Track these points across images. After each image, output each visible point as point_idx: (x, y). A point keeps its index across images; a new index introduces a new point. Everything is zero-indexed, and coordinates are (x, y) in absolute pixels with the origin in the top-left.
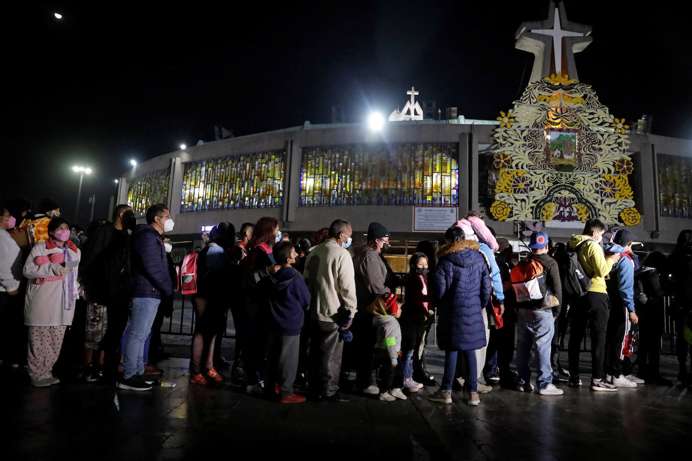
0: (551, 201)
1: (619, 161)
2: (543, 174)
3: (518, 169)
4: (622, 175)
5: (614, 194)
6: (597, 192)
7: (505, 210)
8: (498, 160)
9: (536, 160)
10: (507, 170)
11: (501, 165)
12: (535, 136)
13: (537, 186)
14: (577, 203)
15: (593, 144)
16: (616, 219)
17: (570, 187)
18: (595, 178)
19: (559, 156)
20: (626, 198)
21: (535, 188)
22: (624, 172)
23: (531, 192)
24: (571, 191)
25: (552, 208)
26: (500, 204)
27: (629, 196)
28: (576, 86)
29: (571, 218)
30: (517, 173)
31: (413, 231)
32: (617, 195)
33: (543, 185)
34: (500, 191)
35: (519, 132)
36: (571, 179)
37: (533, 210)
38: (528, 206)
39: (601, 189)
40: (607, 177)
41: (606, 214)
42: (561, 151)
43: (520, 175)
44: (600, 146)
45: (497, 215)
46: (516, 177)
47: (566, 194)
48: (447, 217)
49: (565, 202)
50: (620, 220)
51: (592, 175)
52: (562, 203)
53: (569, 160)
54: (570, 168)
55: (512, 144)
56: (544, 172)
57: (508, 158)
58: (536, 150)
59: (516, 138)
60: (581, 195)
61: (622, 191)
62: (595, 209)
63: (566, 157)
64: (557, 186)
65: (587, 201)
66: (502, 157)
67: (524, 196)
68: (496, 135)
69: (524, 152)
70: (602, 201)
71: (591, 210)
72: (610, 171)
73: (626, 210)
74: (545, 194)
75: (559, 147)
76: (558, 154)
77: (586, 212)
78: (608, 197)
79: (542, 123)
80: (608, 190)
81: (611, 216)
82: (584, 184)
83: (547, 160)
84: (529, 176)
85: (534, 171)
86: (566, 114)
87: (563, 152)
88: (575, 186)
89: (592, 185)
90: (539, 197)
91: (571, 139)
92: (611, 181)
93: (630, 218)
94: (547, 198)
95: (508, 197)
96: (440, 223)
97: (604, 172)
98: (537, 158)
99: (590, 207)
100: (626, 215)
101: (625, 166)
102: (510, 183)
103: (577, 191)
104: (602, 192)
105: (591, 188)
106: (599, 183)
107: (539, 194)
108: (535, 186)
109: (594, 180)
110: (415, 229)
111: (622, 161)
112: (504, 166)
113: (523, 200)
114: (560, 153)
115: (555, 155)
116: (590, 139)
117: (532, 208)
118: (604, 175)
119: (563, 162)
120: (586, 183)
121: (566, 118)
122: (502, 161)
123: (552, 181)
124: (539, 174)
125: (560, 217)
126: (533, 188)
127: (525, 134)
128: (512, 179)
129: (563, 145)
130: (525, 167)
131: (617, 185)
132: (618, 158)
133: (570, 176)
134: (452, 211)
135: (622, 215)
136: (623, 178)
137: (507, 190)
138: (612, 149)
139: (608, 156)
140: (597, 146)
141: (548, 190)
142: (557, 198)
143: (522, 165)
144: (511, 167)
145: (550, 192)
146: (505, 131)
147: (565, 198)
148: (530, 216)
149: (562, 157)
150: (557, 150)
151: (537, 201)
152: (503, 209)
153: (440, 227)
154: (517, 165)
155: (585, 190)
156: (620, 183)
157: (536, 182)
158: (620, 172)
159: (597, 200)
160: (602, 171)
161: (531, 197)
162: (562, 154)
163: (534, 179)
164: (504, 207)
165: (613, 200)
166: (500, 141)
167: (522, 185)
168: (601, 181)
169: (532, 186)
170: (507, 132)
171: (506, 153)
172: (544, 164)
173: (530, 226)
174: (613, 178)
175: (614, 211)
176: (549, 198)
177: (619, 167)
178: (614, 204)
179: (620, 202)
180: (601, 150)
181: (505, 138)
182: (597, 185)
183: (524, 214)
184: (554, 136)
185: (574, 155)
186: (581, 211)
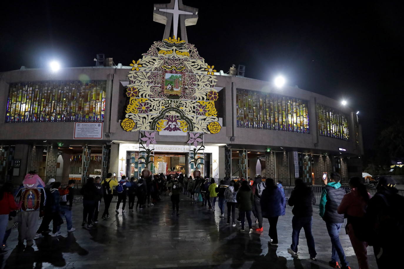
0: (162, 118)
1: (210, 93)
2: (159, 101)
3: (143, 97)
4: (211, 101)
5: (205, 113)
6: (194, 112)
7: (131, 124)
8: (129, 92)
9: (155, 91)
10: (135, 98)
11: (131, 95)
12: (155, 76)
13: (154, 108)
14: (180, 119)
15: (193, 81)
16: (205, 129)
17: (176, 109)
18: (193, 103)
19: (170, 89)
20: (213, 116)
21: (153, 110)
22: (212, 99)
23: (150, 112)
24: (177, 112)
25: (164, 123)
26: (128, 120)
27: (215, 115)
28: (184, 45)
29: (176, 129)
30: (142, 100)
31: (74, 139)
32: (207, 114)
33: (158, 107)
34: (129, 112)
35: (145, 74)
36: (178, 104)
37: (151, 124)
38: (147, 122)
39: (197, 110)
40: (201, 101)
41: (199, 127)
42: (172, 86)
43: (144, 101)
44: (198, 83)
45: (125, 127)
46: (141, 103)
47: (173, 113)
48: (95, 130)
49: (172, 119)
50: (208, 130)
51: (192, 101)
52: (170, 119)
53: (177, 92)
54: (176, 97)
55: (140, 81)
56: (160, 99)
57: (137, 90)
58: (156, 85)
59: (142, 77)
60: (183, 114)
61: (210, 111)
62: (191, 123)
63: (175, 89)
64: (169, 109)
65: (187, 118)
66: (132, 90)
67: (145, 115)
68: (129, 76)
69: (148, 86)
70: (197, 117)
71: (189, 124)
72: (203, 98)
73: (212, 123)
74: (160, 113)
75: (171, 83)
76: (170, 88)
77: (186, 125)
78: (201, 115)
79: (161, 68)
80: (201, 110)
81: (203, 127)
82: (186, 107)
83: (162, 91)
84: (149, 102)
85: (153, 98)
86: (177, 62)
87: (173, 86)
88: (180, 108)
89: (191, 107)
90: (155, 116)
91: (179, 78)
92: (204, 105)
93: (214, 128)
94: (160, 116)
95: (134, 116)
96: (91, 133)
97: (199, 99)
98: (156, 90)
99: (189, 121)
100: (212, 127)
101: (213, 96)
102: (136, 107)
103: (181, 111)
104: (197, 112)
105: (190, 109)
106: (196, 106)
107: (155, 114)
108: (153, 108)
109: (192, 104)
110: (75, 137)
111: (211, 92)
112: (133, 95)
113: (145, 118)
114: (171, 87)
115: (167, 88)
116: (192, 78)
117: (150, 122)
118: (199, 101)
119: (173, 93)
120: (187, 107)
121: (177, 64)
122: (132, 92)
123: (165, 105)
124: (156, 101)
125: (169, 129)
126: (152, 109)
127: (149, 75)
128: (138, 104)
129: (173, 82)
130: (147, 96)
131: (207, 107)
132: (209, 91)
133: (177, 102)
134: (99, 125)
135: (209, 127)
136: (211, 103)
137: (133, 111)
138: (206, 85)
139: (203, 89)
140: (196, 83)
141: (161, 111)
142: (167, 116)
143: (146, 95)
144: (138, 96)
145: (163, 112)
146: (136, 73)
147: (173, 116)
148: (148, 128)
149: (172, 90)
150: (169, 85)
151: (154, 118)
152: (130, 123)
153: (91, 136)
154: (142, 95)
155: (186, 111)
156: (209, 106)
157: (154, 106)
158: (210, 100)
159: (193, 117)
160: (198, 98)
161: (150, 116)
162: (172, 87)
163: (152, 104)
164: (130, 122)
165: (204, 117)
166: (132, 79)
167: (144, 108)
168: (197, 105)
169: (151, 108)
170: (137, 73)
171: (135, 87)
172: (161, 94)
173: (147, 134)
174: (205, 103)
175: (204, 124)
176: (162, 116)
177: (209, 96)
178: (205, 119)
179: (209, 119)
180: (199, 85)
181: (135, 77)
182: (194, 108)
183: (144, 126)
184: (168, 76)
185: (180, 88)
186: (182, 125)
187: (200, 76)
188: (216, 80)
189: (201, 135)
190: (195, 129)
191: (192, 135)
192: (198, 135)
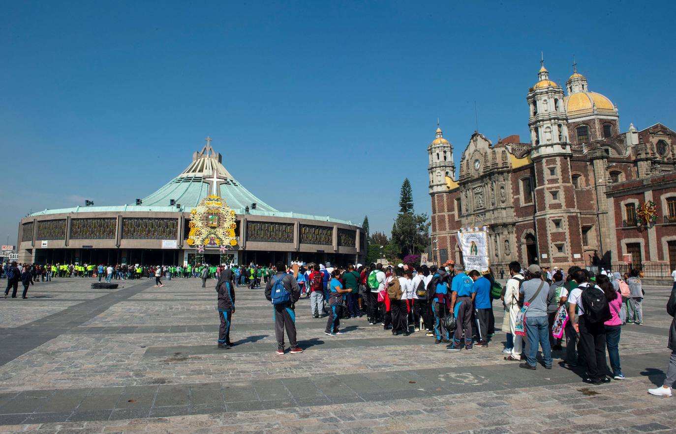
2: (206, 229)
5: (229, 235)
6: (223, 235)
8: (190, 225)
10: (193, 228)
12: (204, 217)
14: (216, 239)
15: (223, 219)
17: (214, 233)
22: (233, 228)
23: (201, 235)
27: (234, 236)
28: (219, 199)
29: (214, 243)
30: (197, 229)
31: (161, 249)
33: (205, 233)
34: (190, 235)
35: (198, 215)
36: (215, 231)
38: (199, 240)
39: (225, 234)
45: (189, 243)
47: (213, 236)
48: (173, 244)
50: (230, 244)
51: (222, 229)
52: (212, 239)
53: (215, 225)
54: (214, 228)
55: (196, 219)
57: (194, 224)
58: (204, 221)
59: (197, 217)
61: (232, 234)
63: (214, 223)
64: (210, 233)
65: (220, 238)
67: (198, 237)
68: (190, 216)
69: (200, 222)
70: (225, 238)
72: (228, 228)
73: (232, 240)
75: (212, 220)
77: (219, 241)
79: (207, 212)
80: (227, 234)
82: (219, 232)
84: (201, 230)
86: (215, 209)
88: (216, 233)
89: (222, 232)
90: (204, 237)
91: (216, 218)
93: (233, 243)
95: (193, 237)
98: (204, 224)
99: (221, 240)
103: (217, 235)
107: (204, 236)
110: (163, 248)
115: (210, 223)
116: (223, 217)
117: (201, 240)
118: (226, 229)
119: (213, 226)
122: (192, 225)
123: (209, 231)
124: (204, 229)
125: (210, 243)
127: (200, 216)
128: (195, 231)
130: (200, 227)
131: (230, 232)
132: (232, 223)
134: (175, 242)
135: (231, 242)
136: (232, 230)
137: (193, 235)
138: (230, 220)
139: (228, 223)
140: (225, 219)
141: (207, 235)
142: (210, 237)
144: (195, 227)
148: (200, 243)
149: (212, 223)
153: (171, 247)
154: (197, 226)
155: (219, 234)
156: (232, 232)
159: (223, 237)
161: (201, 237)
164: (191, 240)
165: (228, 237)
166: (192, 218)
167: (198, 233)
169: (202, 233)
170: (194, 215)
172: (207, 225)
173: (199, 246)
174: (230, 230)
175: (228, 241)
176: (207, 237)
177: (232, 226)
179: (231, 238)
180: (226, 221)
181: (193, 217)
182: (224, 232)
183: (198, 242)
184: (210, 217)
185: (216, 223)
186: (217, 241)
187: (227, 216)
189: (227, 246)
190: (224, 244)
191: (222, 246)
192: (225, 246)
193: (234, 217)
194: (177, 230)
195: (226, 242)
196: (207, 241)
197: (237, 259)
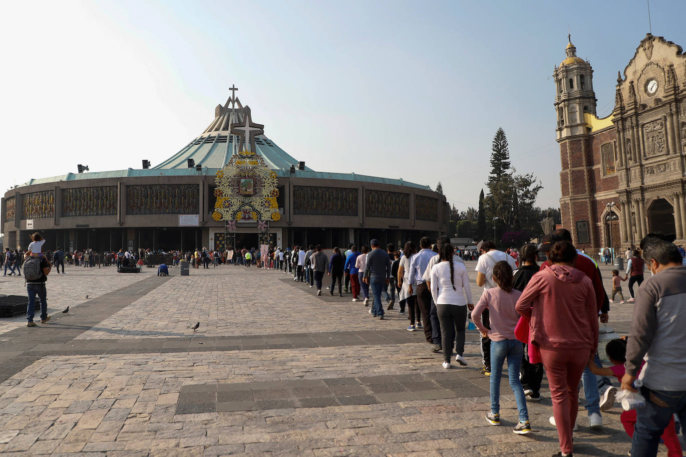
2: (237, 199)
6: (262, 206)
7: (219, 216)
8: (216, 193)
9: (234, 192)
10: (220, 197)
12: (234, 181)
13: (234, 204)
14: (252, 211)
15: (261, 183)
16: (270, 218)
17: (249, 204)
20: (275, 208)
22: (275, 196)
23: (232, 207)
24: (250, 206)
26: (216, 213)
27: (277, 207)
28: (254, 156)
29: (249, 218)
32: (271, 207)
33: (237, 203)
34: (217, 207)
35: (226, 179)
36: (250, 201)
38: (229, 214)
39: (264, 204)
41: (265, 216)
42: (246, 188)
43: (226, 199)
45: (215, 218)
48: (194, 220)
49: (247, 211)
50: (272, 219)
51: (260, 198)
52: (245, 212)
53: (250, 192)
54: (249, 196)
55: (223, 185)
57: (221, 192)
58: (235, 187)
59: (225, 182)
60: (254, 208)
61: (273, 205)
63: (248, 190)
64: (244, 204)
65: (257, 210)
66: (218, 191)
67: (228, 209)
68: (216, 181)
69: (229, 188)
70: (264, 210)
72: (268, 196)
73: (274, 213)
74: (238, 208)
75: (245, 185)
77: (256, 215)
78: (266, 208)
79: (237, 175)
80: (267, 204)
82: (256, 202)
83: (239, 192)
84: (230, 199)
85: (233, 197)
86: (249, 170)
88: (252, 204)
90: (235, 209)
91: (250, 182)
92: (269, 200)
93: (276, 217)
95: (221, 210)
96: (191, 222)
99: (259, 213)
100: (274, 216)
101: (275, 194)
102: (222, 203)
103: (252, 206)
104: (264, 206)
105: (259, 204)
107: (235, 208)
109: (260, 200)
110: (180, 225)
111: (274, 191)
112: (219, 196)
113: (228, 211)
115: (243, 190)
116: (260, 181)
117: (231, 214)
118: (266, 198)
119: (247, 193)
121: (249, 172)
122: (218, 193)
123: (241, 202)
124: (235, 199)
125: (244, 218)
127: (229, 180)
129: (247, 185)
130: (229, 195)
131: (271, 202)
133: (250, 199)
134: (196, 217)
135: (272, 216)
136: (274, 199)
137: (220, 207)
138: (270, 186)
139: (268, 189)
140: (263, 184)
141: (239, 206)
142: (243, 209)
144: (223, 196)
147: (247, 209)
148: (231, 218)
149: (246, 190)
150: (244, 187)
151: (234, 211)
153: (191, 224)
154: (225, 195)
155: (256, 205)
156: (273, 201)
158: (273, 196)
159: (261, 210)
160: (265, 196)
161: (231, 210)
163: (233, 201)
164: (218, 214)
165: (269, 209)
166: (217, 184)
167: (227, 204)
168: (264, 201)
169: (232, 204)
170: (221, 179)
171: (220, 189)
173: (230, 222)
174: (270, 198)
175: (269, 214)
176: (239, 210)
177: (273, 193)
178: (269, 211)
179: (272, 210)
180: (265, 186)
181: (220, 183)
182: (262, 203)
183: (228, 217)
184: (243, 181)
185: (252, 189)
186: (254, 215)
187: (265, 179)
188: (277, 182)
189: (267, 221)
190: (263, 218)
191: (260, 222)
192: (264, 222)
193: (275, 181)
194: (198, 200)
195: (266, 216)
196: (240, 215)
197: (281, 239)
